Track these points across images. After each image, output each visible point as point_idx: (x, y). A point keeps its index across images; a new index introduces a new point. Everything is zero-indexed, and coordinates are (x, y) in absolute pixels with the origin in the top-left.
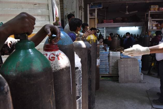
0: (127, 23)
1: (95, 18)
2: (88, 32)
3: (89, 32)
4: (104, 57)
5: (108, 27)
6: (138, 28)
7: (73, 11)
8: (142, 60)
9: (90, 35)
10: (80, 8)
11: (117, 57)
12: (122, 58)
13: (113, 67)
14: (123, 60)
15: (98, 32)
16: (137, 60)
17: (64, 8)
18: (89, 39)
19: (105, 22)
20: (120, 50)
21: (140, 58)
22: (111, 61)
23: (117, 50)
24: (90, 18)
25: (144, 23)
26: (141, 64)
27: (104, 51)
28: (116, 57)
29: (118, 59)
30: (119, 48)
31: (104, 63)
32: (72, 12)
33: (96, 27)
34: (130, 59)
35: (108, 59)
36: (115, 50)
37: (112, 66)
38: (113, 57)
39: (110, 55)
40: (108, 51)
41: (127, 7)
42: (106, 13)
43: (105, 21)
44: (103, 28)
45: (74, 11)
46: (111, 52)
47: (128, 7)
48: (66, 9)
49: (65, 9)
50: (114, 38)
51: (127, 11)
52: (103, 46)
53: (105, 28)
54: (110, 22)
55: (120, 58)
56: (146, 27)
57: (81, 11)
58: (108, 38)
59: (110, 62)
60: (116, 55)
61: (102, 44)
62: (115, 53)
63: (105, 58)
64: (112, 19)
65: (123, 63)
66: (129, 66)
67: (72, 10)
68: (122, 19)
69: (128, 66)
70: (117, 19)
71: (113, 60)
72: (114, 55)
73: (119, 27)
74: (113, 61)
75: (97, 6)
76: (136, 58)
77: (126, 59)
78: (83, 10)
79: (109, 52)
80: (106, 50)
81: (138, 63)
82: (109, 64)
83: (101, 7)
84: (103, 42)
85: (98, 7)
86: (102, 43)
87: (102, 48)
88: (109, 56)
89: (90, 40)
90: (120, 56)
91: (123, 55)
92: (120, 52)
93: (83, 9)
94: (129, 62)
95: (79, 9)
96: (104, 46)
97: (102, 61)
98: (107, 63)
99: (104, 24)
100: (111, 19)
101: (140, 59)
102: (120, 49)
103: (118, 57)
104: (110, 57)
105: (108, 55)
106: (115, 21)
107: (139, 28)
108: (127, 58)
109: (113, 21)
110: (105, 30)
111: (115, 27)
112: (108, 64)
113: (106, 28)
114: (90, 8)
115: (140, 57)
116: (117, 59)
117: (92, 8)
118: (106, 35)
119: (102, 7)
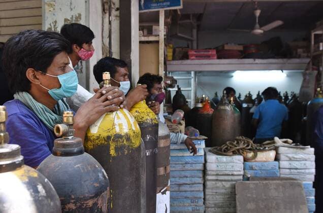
0: (258, 61)
1: (157, 42)
2: (103, 97)
3: (107, 99)
4: (187, 174)
5: (200, 72)
6: (286, 75)
7: (75, 13)
8: (315, 185)
9: (112, 111)
10: (106, 7)
11: (232, 175)
12: (248, 179)
13: (219, 207)
14: (251, 186)
15: (171, 86)
16: (299, 185)
17: (45, 3)
18: (105, 135)
19: (192, 55)
20: (241, 149)
21: (309, 176)
22: (212, 188)
23: (233, 152)
24: (141, 42)
25: (308, 60)
26: (313, 198)
27: (188, 154)
28: (230, 173)
29: (236, 181)
30: (238, 143)
31: (188, 194)
32: (72, 18)
33: (162, 73)
34: (278, 182)
35: (201, 181)
36: (224, 147)
37: (215, 204)
38: (217, 175)
39: (208, 168)
40: (201, 153)
41: (258, 13)
42: (195, 31)
43: (193, 52)
44: (189, 73)
45: (80, 15)
46: (212, 158)
47: (260, 14)
48: (51, 5)
49: (46, 7)
50: (222, 107)
51: (257, 26)
52: (183, 136)
53: (193, 73)
54: (208, 57)
55: (241, 177)
56: (316, 72)
57: (110, 15)
58: (200, 105)
59: (208, 191)
60: (229, 167)
61: (183, 127)
62: (224, 159)
63: (192, 177)
64: (214, 49)
65: (254, 196)
66: (274, 205)
67: (71, 9)
68: (241, 48)
69: (270, 205)
70: (226, 47)
71: (219, 184)
72: (222, 168)
73: (233, 71)
74: (217, 188)
75: (164, 4)
76: (297, 177)
77: (265, 182)
78: (118, 13)
79: (205, 155)
80: (194, 151)
81: (305, 195)
82: (204, 199)
83: (180, 5)
84: (183, 123)
85: (168, 6)
86: (180, 124)
87: (181, 143)
88: (204, 171)
89: (109, 138)
90: (242, 173)
91: (252, 168)
92: (241, 158)
93: (117, 9)
94: (273, 193)
95: (104, 10)
96: (186, 136)
97: (183, 188)
98: (198, 196)
99: (188, 62)
100: (210, 49)
101: (310, 180)
102: (241, 146)
103: (235, 173)
104: (209, 175)
105: (200, 167)
106: (222, 54)
107: (288, 76)
108: (266, 179)
109: (217, 52)
110: (193, 80)
111: (221, 72)
112: (200, 198)
113: (196, 73)
114: (140, 8)
115: (309, 174)
116: (232, 180)
117: (149, 8)
118: (195, 94)
119: (181, 7)
